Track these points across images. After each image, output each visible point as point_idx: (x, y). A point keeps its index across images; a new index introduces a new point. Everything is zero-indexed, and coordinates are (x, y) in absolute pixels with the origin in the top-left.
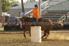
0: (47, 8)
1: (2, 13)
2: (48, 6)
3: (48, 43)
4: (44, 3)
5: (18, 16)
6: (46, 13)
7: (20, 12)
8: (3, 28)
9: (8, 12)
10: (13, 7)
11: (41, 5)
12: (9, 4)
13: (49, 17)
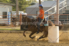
0: (65, 7)
1: (19, 11)
2: (66, 5)
3: (66, 43)
4: (62, 2)
5: (35, 15)
6: (64, 12)
7: (37, 11)
8: (20, 27)
9: (25, 10)
10: (30, 6)
11: (59, 4)
12: (26, 3)
13: (67, 17)
